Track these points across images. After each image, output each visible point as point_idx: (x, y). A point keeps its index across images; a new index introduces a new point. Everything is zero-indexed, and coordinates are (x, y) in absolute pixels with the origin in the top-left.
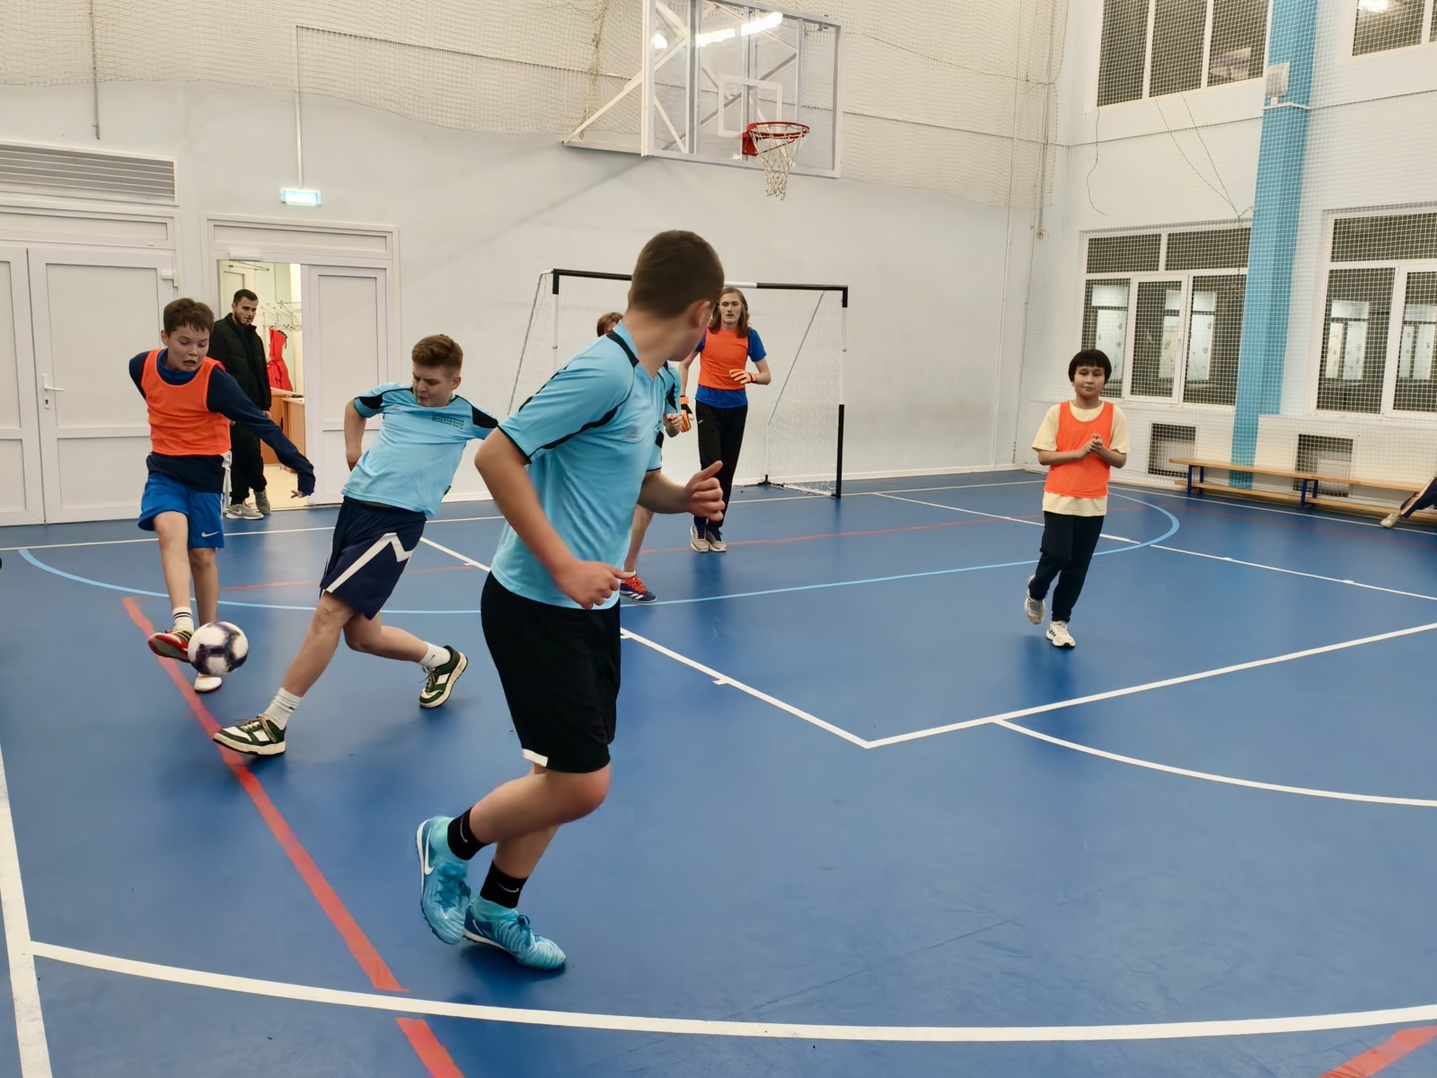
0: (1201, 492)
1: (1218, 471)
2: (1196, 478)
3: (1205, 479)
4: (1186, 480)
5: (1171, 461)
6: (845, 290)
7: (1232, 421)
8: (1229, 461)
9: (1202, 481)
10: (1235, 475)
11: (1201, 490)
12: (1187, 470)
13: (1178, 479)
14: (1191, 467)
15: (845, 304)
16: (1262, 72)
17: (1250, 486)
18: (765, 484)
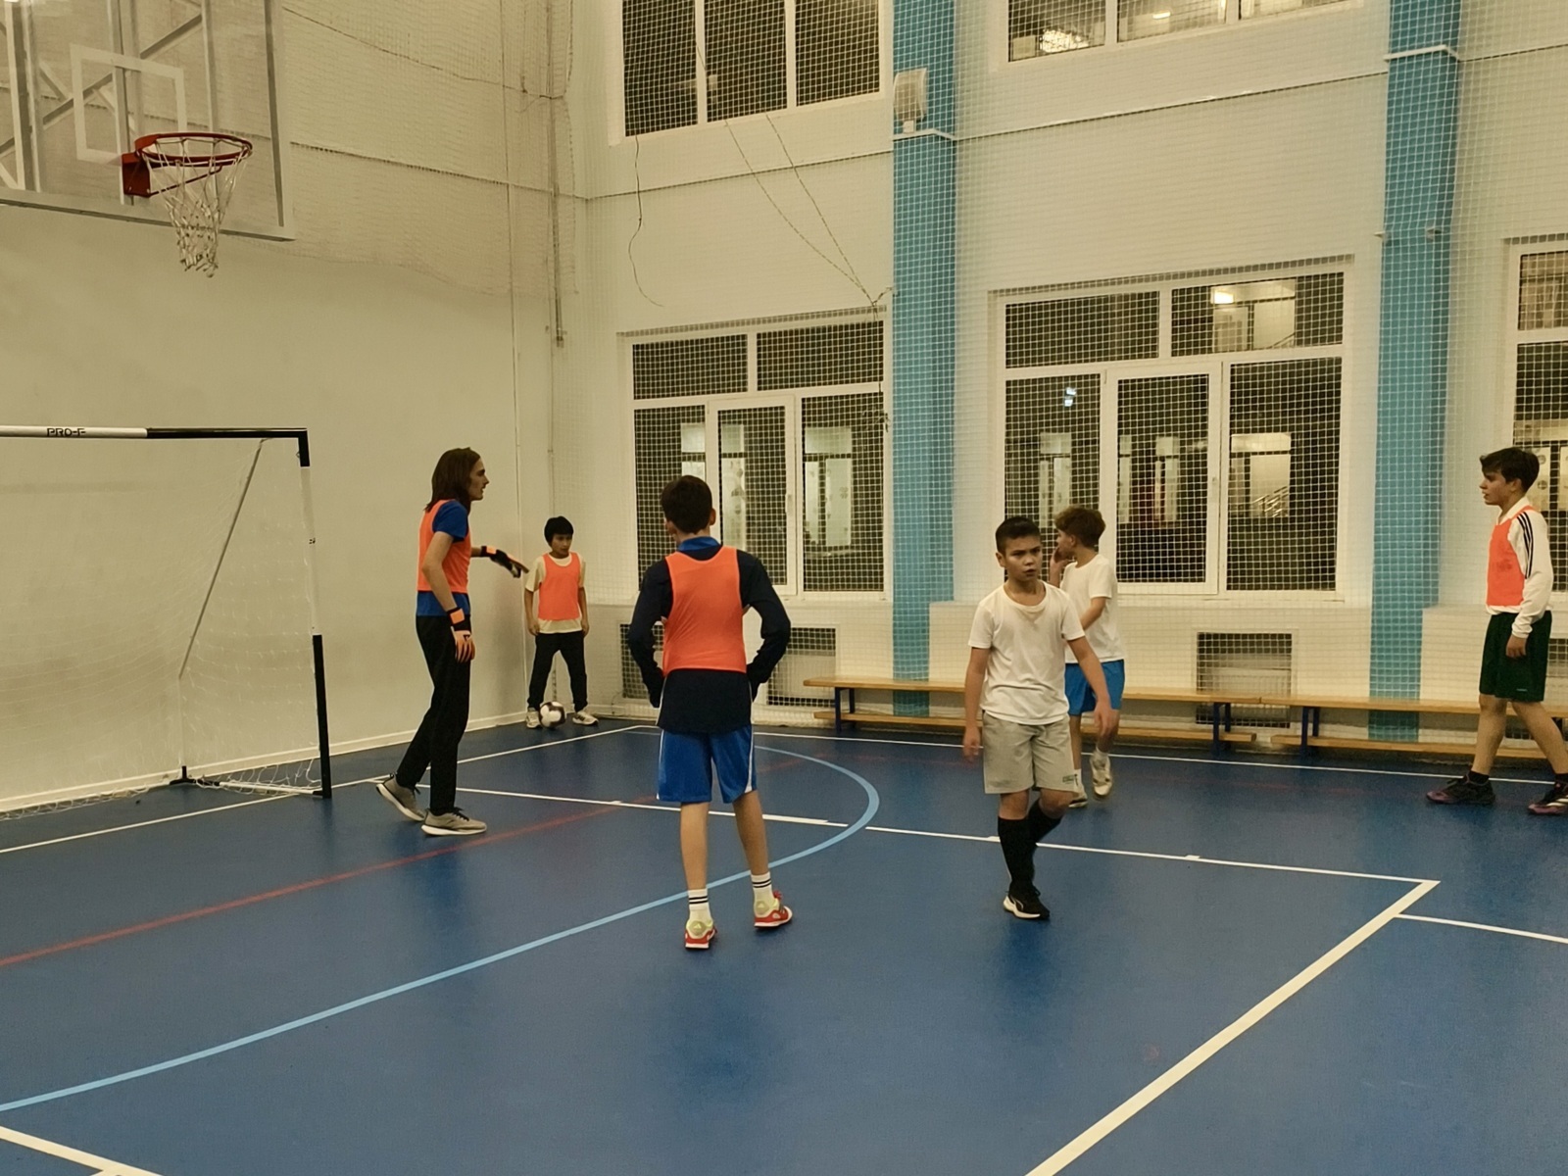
0: (854, 728)
1: (875, 693)
2: (845, 707)
3: (857, 706)
4: (834, 710)
5: (806, 683)
6: (302, 436)
7: (888, 616)
8: (891, 676)
9: (852, 710)
10: (900, 697)
11: (854, 723)
12: (833, 697)
13: (818, 710)
14: (838, 690)
15: (305, 460)
16: (877, 85)
17: (927, 712)
18: (184, 783)
